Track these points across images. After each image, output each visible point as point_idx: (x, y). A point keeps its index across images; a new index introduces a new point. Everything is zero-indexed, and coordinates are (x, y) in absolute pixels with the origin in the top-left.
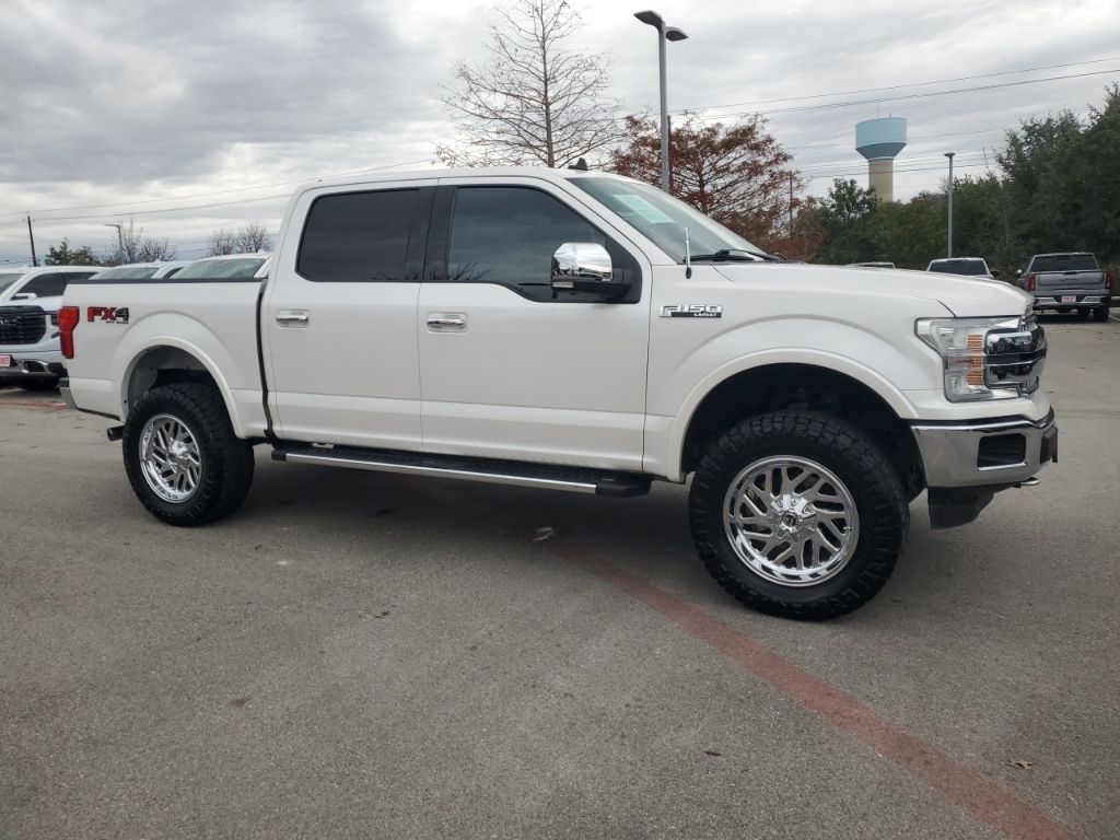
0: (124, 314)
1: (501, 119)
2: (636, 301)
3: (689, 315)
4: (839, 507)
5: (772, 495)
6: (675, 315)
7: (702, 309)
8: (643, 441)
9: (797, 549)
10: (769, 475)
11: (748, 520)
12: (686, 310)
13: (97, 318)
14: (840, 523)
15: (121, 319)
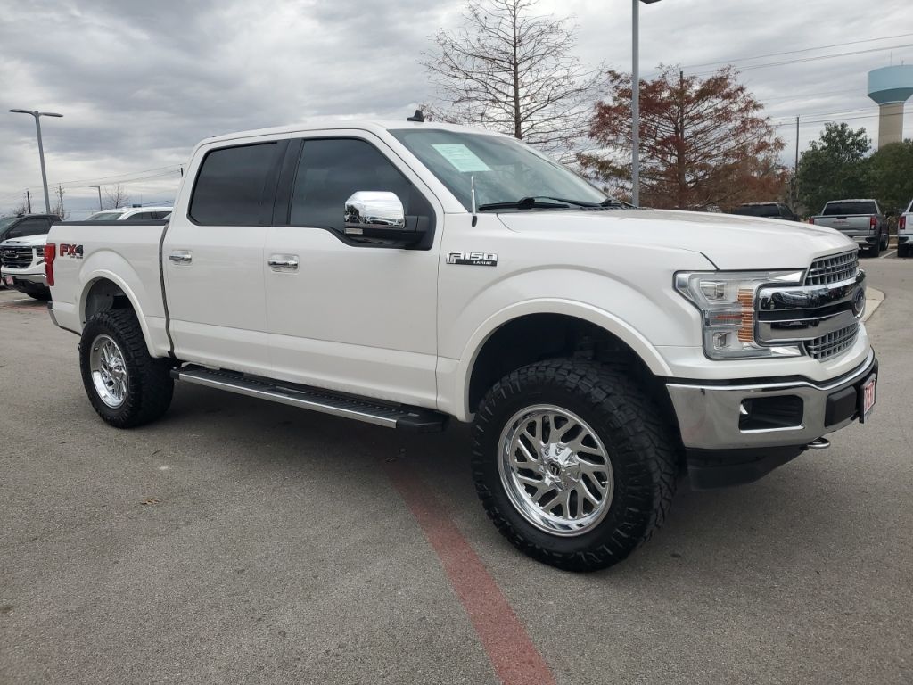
0: (80, 250)
1: (473, 78)
2: (428, 247)
3: (469, 262)
4: (598, 460)
5: (542, 443)
6: (459, 262)
7: (480, 257)
8: (435, 381)
9: (564, 498)
10: (539, 421)
11: (522, 465)
12: (468, 257)
13: (65, 253)
14: (600, 476)
15: (78, 255)
